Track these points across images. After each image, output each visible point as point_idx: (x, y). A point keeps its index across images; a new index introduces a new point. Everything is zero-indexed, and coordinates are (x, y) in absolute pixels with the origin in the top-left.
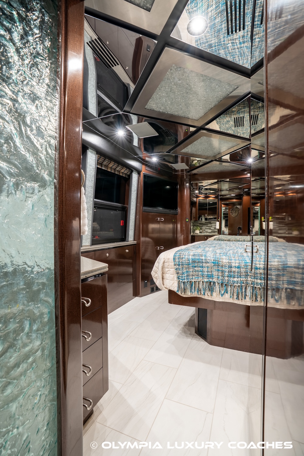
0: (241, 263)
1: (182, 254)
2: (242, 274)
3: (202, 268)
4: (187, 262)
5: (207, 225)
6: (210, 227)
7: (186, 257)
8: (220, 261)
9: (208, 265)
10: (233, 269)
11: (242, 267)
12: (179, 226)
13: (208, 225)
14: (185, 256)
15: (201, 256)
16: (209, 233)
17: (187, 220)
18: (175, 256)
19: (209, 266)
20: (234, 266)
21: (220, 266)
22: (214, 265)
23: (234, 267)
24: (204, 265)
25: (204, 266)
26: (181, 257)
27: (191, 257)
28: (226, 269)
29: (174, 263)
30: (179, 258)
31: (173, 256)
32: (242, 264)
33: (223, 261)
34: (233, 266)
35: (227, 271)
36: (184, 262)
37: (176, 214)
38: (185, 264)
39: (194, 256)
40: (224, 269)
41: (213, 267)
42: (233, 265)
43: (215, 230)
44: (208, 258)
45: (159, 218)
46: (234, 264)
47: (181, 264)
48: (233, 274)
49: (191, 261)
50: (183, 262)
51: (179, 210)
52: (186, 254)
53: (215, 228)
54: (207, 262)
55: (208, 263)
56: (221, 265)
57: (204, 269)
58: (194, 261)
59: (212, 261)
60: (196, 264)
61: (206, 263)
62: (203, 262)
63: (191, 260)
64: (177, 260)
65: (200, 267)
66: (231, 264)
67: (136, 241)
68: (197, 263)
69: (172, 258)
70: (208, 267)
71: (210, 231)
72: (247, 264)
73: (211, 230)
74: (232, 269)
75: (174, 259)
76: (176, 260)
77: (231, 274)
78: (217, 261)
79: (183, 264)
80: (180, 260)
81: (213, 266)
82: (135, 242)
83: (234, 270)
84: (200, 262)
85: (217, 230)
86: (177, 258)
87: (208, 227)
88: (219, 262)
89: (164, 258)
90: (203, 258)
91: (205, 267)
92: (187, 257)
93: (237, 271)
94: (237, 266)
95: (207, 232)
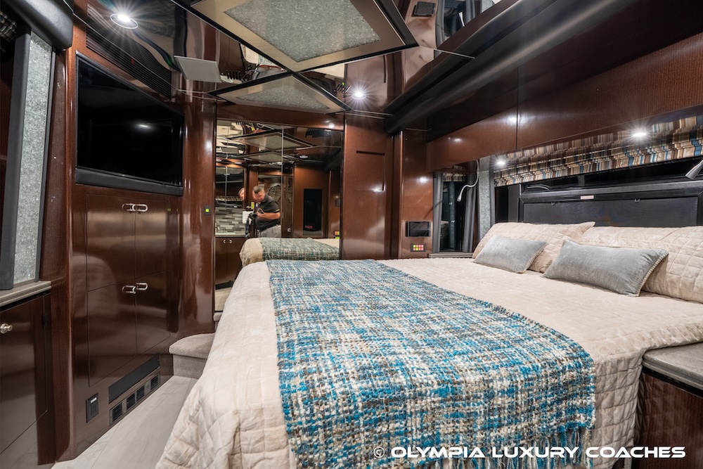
0: (515, 377)
1: (315, 377)
2: (519, 412)
3: (404, 422)
4: (346, 412)
5: (223, 216)
6: (229, 220)
7: (339, 388)
8: (459, 383)
9: (421, 404)
10: (498, 401)
11: (520, 387)
12: (187, 219)
13: (226, 217)
14: (331, 383)
15: (393, 372)
16: (229, 231)
17: (207, 210)
18: (286, 391)
19: (424, 408)
20: (499, 389)
21: (461, 399)
22: (441, 402)
23: (500, 394)
24: (409, 407)
25: (408, 411)
26: (319, 393)
27: (356, 386)
28: (478, 404)
29: (289, 426)
30: (308, 401)
31: (278, 392)
32: (518, 379)
33: (467, 379)
34: (496, 392)
35: (482, 410)
36: (334, 412)
37: (178, 193)
38: (336, 421)
39: (364, 377)
40: (472, 407)
41: (439, 408)
42: (497, 385)
43: (241, 227)
44: (418, 375)
45: (134, 205)
46: (499, 383)
47: (320, 423)
48: (497, 417)
49: (360, 405)
50: (327, 414)
51: (187, 184)
52: (332, 374)
53: (241, 222)
54: (420, 394)
55: (422, 399)
56: (464, 396)
57: (409, 424)
58: (372, 402)
59: (436, 387)
60: (380, 413)
61: (415, 398)
62: (404, 398)
63: (359, 399)
64: (302, 410)
65: (395, 417)
66: (491, 385)
67: (49, 282)
68: (384, 406)
69: (277, 401)
70: (422, 411)
71: (231, 227)
72: (530, 376)
73: (233, 226)
74: (495, 402)
75: (285, 407)
76: (296, 412)
77: (492, 418)
78: (450, 385)
79: (330, 423)
80: (316, 408)
81: (437, 405)
82: (45, 285)
83: (499, 403)
84: (396, 399)
85: (244, 227)
86: (300, 401)
87: (226, 220)
88: (457, 386)
89: (236, 413)
90: (401, 379)
91: (411, 416)
92: (342, 389)
93: (507, 406)
94: (506, 390)
95: (224, 230)
